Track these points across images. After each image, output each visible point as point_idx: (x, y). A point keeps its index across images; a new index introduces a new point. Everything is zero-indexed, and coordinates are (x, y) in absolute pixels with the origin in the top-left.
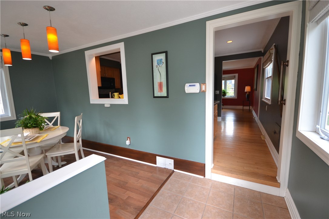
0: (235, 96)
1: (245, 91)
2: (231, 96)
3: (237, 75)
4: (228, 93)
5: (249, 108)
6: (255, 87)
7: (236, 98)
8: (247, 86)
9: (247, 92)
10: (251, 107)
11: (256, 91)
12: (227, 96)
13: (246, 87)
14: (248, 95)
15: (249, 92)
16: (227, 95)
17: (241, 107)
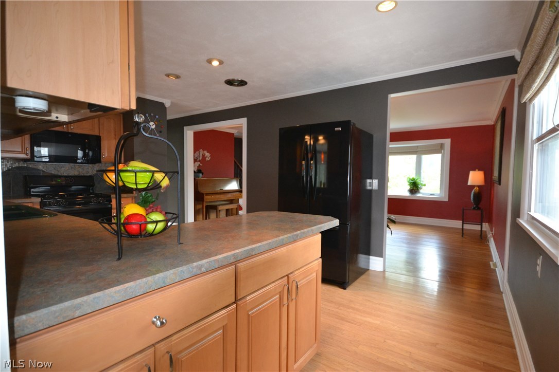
0: (443, 195)
1: (469, 184)
2: (433, 195)
3: (447, 142)
4: (423, 187)
5: (480, 229)
6: (496, 174)
7: (446, 199)
8: (474, 170)
9: (473, 187)
10: (486, 226)
11: (500, 184)
12: (423, 194)
13: (471, 173)
14: (478, 197)
15: (479, 186)
16: (421, 191)
17: (457, 224)
